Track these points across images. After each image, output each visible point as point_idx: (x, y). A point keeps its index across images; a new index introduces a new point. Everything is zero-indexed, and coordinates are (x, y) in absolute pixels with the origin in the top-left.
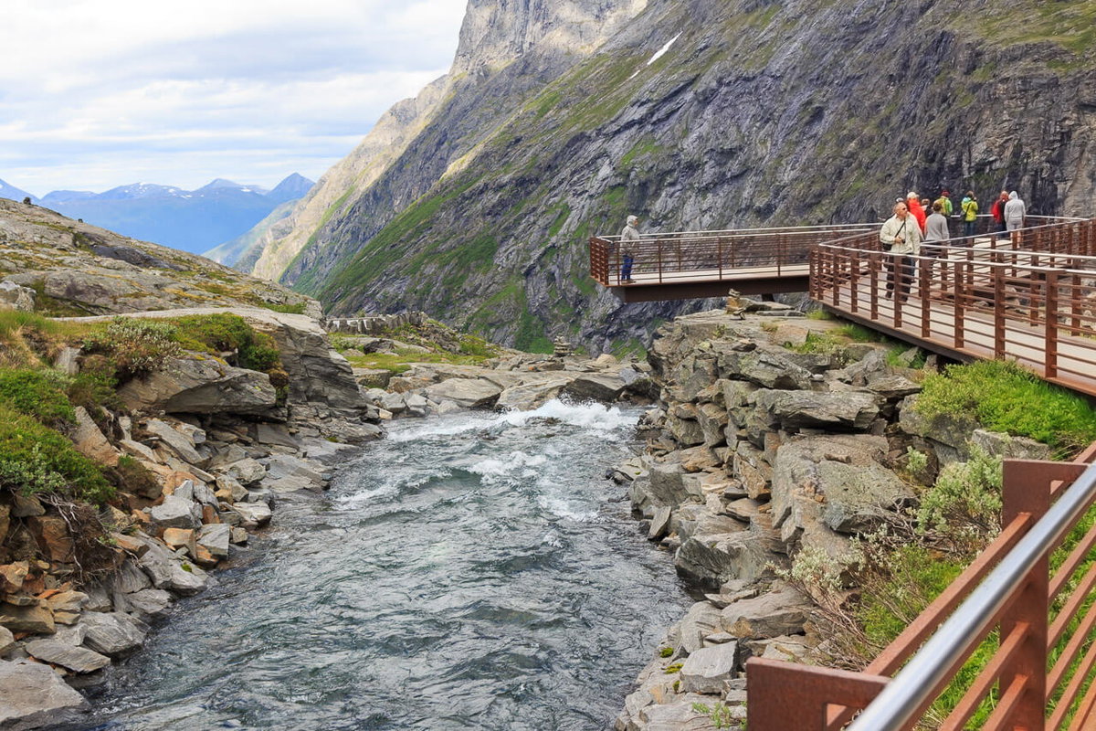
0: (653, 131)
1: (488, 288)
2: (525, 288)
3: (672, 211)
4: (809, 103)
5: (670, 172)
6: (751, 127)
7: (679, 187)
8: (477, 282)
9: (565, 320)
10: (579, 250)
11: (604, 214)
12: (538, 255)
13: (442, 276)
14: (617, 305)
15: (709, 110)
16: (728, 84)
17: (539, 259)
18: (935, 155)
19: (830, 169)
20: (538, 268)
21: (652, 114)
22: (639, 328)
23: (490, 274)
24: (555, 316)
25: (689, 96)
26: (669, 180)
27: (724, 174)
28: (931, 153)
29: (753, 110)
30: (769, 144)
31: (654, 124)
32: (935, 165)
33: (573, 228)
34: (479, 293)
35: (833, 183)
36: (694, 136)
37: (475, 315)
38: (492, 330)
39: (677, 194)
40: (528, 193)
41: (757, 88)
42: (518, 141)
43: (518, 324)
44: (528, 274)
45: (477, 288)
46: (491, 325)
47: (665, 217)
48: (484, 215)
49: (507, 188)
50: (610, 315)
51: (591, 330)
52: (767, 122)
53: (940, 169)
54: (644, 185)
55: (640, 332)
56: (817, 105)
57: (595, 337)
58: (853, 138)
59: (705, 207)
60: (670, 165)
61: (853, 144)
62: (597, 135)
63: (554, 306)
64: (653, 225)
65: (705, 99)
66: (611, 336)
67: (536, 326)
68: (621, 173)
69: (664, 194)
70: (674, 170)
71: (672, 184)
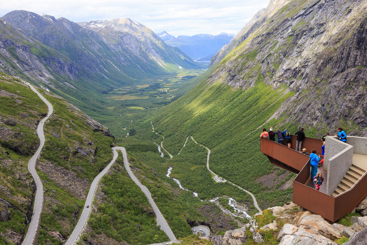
0: (305, 18)
1: (252, 66)
2: (261, 66)
3: (303, 43)
4: (348, 8)
5: (305, 31)
6: (330, 16)
7: (307, 36)
8: (249, 64)
9: (269, 77)
10: (277, 55)
11: (285, 44)
12: (266, 56)
13: (242, 62)
14: (283, 73)
15: (321, 10)
16: (328, 2)
17: (266, 58)
18: (363, 25)
19: (345, 30)
20: (266, 60)
21: (306, 12)
22: (287, 80)
23: (253, 62)
24: (267, 75)
25: (316, 6)
26: (305, 33)
27: (319, 32)
28: (362, 25)
29: (332, 10)
30: (333, 22)
31: (306, 15)
32: (362, 29)
33: (277, 49)
34: (249, 67)
35: (345, 35)
36: (314, 19)
37: (247, 74)
38: (250, 79)
39: (306, 38)
40: (269, 37)
41: (335, 3)
42: (273, 21)
43: (257, 77)
44: (263, 62)
45: (249, 66)
46: (250, 77)
47: (301, 45)
48: (257, 44)
49: (264, 36)
50: (280, 76)
51: (275, 80)
52: (335, 14)
53: (364, 30)
54: (297, 35)
55: (287, 81)
56: (350, 8)
57: (276, 82)
58: (355, 20)
59: (311, 42)
60: (306, 28)
61: (354, 22)
62: (291, 19)
63: (267, 72)
64: (297, 48)
65: (320, 7)
66: (280, 82)
67: (262, 78)
68: (293, 31)
69: (302, 38)
70: (306, 30)
71: (305, 35)
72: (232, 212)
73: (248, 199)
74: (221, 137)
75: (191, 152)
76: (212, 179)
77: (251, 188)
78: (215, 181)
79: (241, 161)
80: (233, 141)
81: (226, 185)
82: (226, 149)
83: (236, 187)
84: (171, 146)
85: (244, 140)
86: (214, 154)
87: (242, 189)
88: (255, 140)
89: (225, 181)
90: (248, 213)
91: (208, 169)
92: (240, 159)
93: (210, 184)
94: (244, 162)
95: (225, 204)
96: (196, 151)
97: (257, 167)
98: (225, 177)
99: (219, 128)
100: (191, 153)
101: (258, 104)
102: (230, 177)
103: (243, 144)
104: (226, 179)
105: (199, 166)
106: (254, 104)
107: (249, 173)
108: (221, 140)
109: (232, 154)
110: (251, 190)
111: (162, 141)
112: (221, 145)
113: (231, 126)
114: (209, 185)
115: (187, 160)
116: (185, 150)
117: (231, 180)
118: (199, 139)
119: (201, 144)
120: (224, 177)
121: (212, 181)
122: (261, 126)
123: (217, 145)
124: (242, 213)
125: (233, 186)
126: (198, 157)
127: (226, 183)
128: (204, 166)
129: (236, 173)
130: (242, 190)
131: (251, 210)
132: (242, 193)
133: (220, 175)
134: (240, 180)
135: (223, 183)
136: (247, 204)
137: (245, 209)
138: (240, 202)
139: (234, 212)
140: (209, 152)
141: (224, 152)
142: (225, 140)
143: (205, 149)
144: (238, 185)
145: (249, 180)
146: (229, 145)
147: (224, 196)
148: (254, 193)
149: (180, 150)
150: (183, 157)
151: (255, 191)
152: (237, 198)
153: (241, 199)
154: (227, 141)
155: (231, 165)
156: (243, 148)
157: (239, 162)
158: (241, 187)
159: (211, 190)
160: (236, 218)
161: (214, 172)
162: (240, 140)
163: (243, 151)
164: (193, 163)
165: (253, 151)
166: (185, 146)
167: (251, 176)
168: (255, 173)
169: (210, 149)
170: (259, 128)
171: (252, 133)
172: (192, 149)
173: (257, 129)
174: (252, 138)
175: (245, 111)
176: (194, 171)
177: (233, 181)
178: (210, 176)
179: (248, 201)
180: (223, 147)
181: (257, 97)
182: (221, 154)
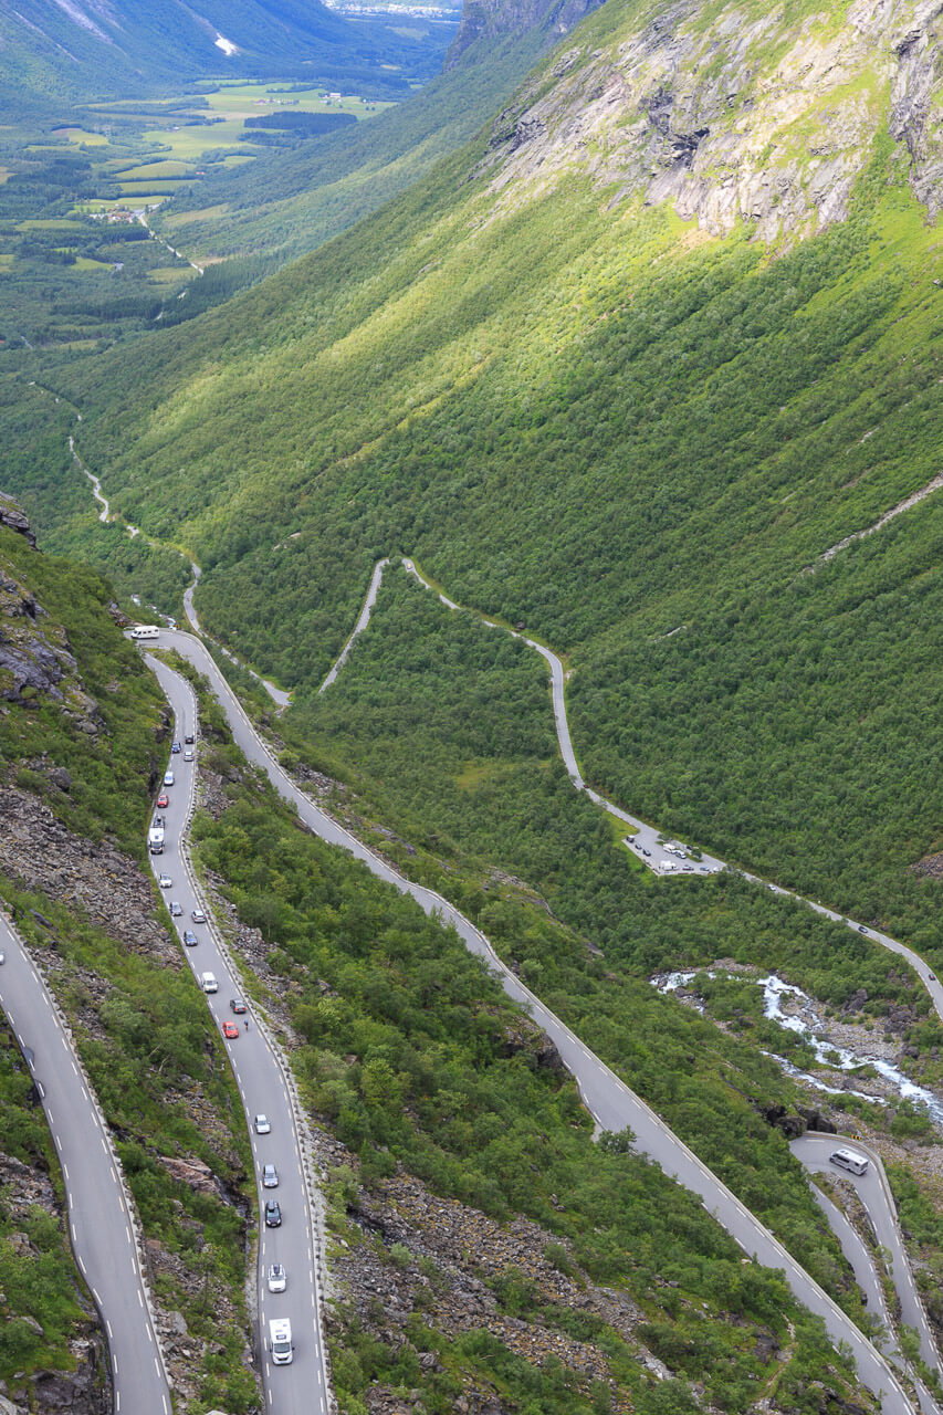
72: (805, 1069)
73: (891, 985)
74: (631, 565)
75: (424, 666)
76: (625, 853)
77: (899, 913)
78: (644, 869)
79: (807, 734)
80: (727, 595)
81: (722, 894)
82: (685, 652)
83: (793, 909)
84: (267, 623)
85: (802, 593)
86: (601, 685)
87: (836, 917)
88: (890, 596)
89: (713, 865)
90: (911, 1075)
91: (579, 784)
92: (795, 718)
93: (616, 887)
94: (827, 738)
95: (746, 1017)
96: (461, 658)
97: (931, 776)
98: (708, 842)
99: (610, 508)
100: (429, 677)
101: (882, 344)
102: (743, 841)
103: (800, 619)
104: (720, 851)
105: (511, 768)
106: (852, 346)
107: (871, 813)
108: (630, 588)
109: (734, 688)
110: (899, 923)
111: (186, 582)
112: (635, 621)
113: (697, 492)
114: (605, 895)
115: (414, 722)
116: (376, 657)
117: (756, 861)
118: (473, 575)
119: (491, 611)
120: (700, 841)
121: (622, 871)
122: (915, 500)
123: (603, 623)
124: (868, 1074)
125: (775, 900)
126: (485, 701)
127: (722, 881)
128: (546, 764)
129: (784, 814)
130: (841, 926)
131: (926, 1051)
132: (842, 942)
133: (672, 830)
134: (816, 861)
135: (699, 878)
136: (886, 1013)
137: (882, 1049)
138: (839, 1001)
139: (818, 1066)
140: (559, 672)
141: (669, 671)
142: (661, 586)
143: (519, 647)
144: (809, 890)
145: (875, 858)
146: (696, 626)
147: (720, 964)
148: (922, 947)
149: (335, 654)
150: (374, 703)
151: (928, 931)
152: (817, 977)
153: (842, 981)
154: (677, 596)
155: (738, 764)
156: (804, 645)
157: (791, 741)
158: (826, 903)
159: (629, 922)
160: (840, 1105)
161: (621, 804)
162: (776, 592)
163: (811, 668)
164: (462, 744)
165: (886, 667)
166: (373, 627)
167: (893, 836)
168: (916, 812)
169: (561, 647)
170: (900, 510)
171: (855, 547)
172: (422, 651)
173: (890, 516)
174: (861, 582)
175: (790, 393)
176: (485, 798)
177: (770, 864)
178: (603, 830)
179: (894, 995)
180: (651, 640)
181: (870, 294)
182: (649, 684)
